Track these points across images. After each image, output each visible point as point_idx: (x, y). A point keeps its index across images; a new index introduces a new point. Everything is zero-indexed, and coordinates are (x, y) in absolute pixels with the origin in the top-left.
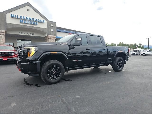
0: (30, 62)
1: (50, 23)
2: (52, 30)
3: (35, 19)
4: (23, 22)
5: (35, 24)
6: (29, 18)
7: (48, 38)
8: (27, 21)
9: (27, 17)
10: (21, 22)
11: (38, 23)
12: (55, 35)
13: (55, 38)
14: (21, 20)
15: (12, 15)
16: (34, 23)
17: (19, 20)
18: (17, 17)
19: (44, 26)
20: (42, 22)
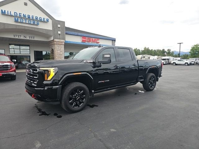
0: (49, 87)
1: (56, 23)
2: (59, 32)
3: (36, 17)
4: (19, 21)
5: (36, 24)
6: (27, 16)
7: (53, 43)
8: (24, 19)
9: (24, 14)
10: (16, 21)
11: (40, 23)
12: (64, 39)
13: (63, 43)
14: (16, 19)
15: (2, 10)
16: (34, 23)
17: (13, 18)
18: (9, 14)
19: (48, 27)
20: (46, 21)
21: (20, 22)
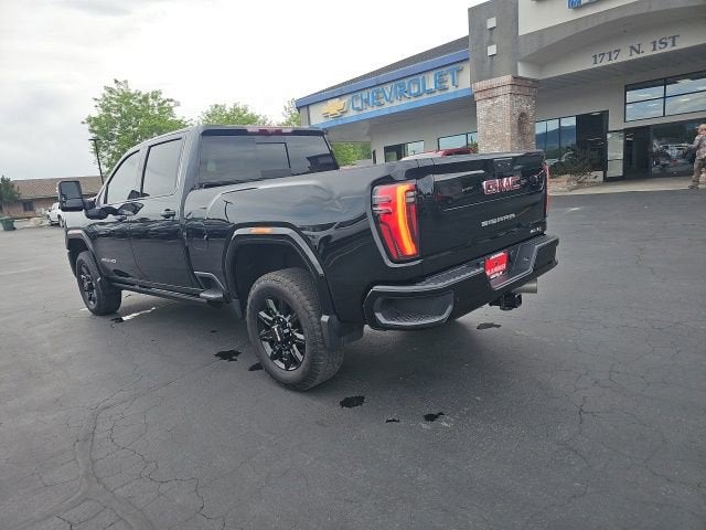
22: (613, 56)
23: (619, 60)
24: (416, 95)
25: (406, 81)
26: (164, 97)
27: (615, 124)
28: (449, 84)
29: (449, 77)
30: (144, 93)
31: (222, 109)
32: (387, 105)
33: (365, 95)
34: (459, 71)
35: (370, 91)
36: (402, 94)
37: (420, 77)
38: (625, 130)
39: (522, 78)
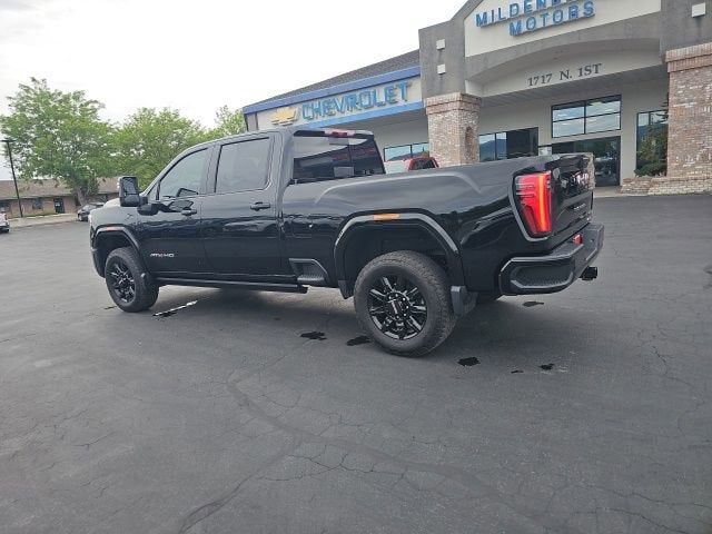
2: (699, 10)
5: (581, 14)
8: (537, 17)
11: (597, 5)
18: (496, 19)
21: (529, 32)
22: (546, 79)
23: (552, 83)
24: (367, 107)
25: (358, 93)
26: (87, 97)
27: (543, 139)
28: (399, 97)
29: (399, 92)
30: (65, 93)
31: (151, 112)
32: (338, 115)
33: (316, 104)
34: (408, 86)
35: (322, 101)
36: (353, 106)
37: (371, 90)
38: (552, 145)
39: (468, 96)
